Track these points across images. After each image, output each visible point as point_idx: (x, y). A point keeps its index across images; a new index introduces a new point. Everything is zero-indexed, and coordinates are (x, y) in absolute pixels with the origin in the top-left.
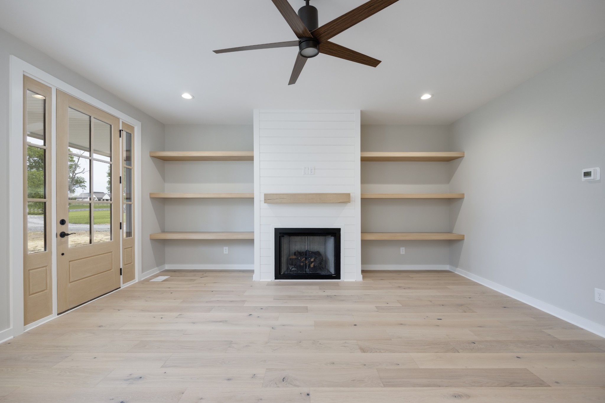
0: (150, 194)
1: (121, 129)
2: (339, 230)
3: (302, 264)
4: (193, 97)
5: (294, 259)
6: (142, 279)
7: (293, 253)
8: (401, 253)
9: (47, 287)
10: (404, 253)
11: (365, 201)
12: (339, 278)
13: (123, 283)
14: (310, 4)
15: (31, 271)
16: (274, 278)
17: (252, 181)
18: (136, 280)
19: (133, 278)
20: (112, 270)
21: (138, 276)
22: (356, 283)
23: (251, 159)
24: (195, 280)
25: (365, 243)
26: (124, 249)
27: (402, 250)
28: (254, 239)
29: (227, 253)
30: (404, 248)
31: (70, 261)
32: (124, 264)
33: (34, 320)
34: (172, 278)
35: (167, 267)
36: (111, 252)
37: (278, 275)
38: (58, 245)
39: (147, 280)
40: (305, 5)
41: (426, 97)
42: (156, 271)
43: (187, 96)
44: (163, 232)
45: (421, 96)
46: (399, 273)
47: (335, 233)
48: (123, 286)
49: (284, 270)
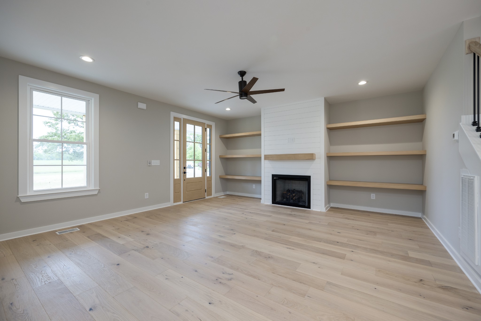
0: (220, 156)
1: (206, 128)
2: (309, 177)
3: (288, 197)
4: (231, 109)
5: (285, 193)
6: (215, 196)
7: (286, 190)
8: (372, 198)
9: (180, 192)
10: (374, 198)
11: (330, 158)
12: (310, 208)
13: (207, 196)
14: (244, 80)
15: (175, 185)
16: (271, 203)
17: (260, 147)
18: (212, 196)
19: (211, 195)
20: (202, 189)
21: (214, 195)
22: (321, 212)
23: (260, 135)
24: (235, 199)
25: (330, 187)
26: (207, 181)
27: (373, 196)
28: (261, 180)
29: (255, 188)
30: (374, 195)
31: (187, 183)
32: (207, 188)
33: (176, 202)
34: (228, 197)
35: (228, 193)
36: (202, 182)
37: (274, 201)
38: (183, 176)
39: (217, 197)
40: (241, 80)
41: (362, 83)
42: (222, 194)
43: (228, 109)
44: (227, 175)
45: (359, 82)
46: (363, 212)
47: (307, 179)
48: (207, 198)
49: (278, 199)
